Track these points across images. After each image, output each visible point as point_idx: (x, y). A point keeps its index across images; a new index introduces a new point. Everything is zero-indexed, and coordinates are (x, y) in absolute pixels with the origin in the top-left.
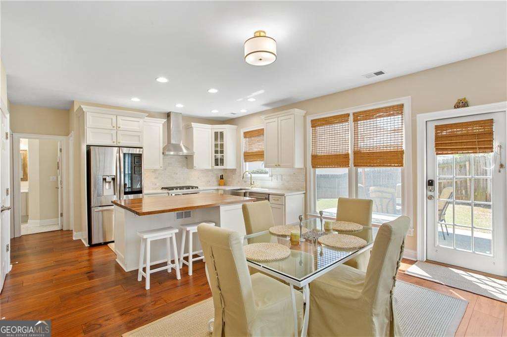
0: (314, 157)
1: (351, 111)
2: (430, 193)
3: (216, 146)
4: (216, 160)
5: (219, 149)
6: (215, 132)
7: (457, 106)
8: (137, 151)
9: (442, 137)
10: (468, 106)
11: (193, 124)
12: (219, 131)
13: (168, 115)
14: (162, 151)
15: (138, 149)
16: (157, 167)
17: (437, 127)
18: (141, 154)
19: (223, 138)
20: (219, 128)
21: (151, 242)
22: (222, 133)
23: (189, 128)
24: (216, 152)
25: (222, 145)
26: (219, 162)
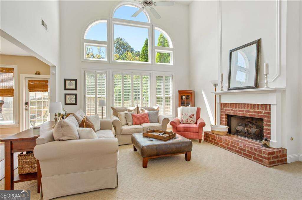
2: (26, 108)
7: (36, 74)
9: (31, 85)
10: (40, 74)
17: (29, 81)
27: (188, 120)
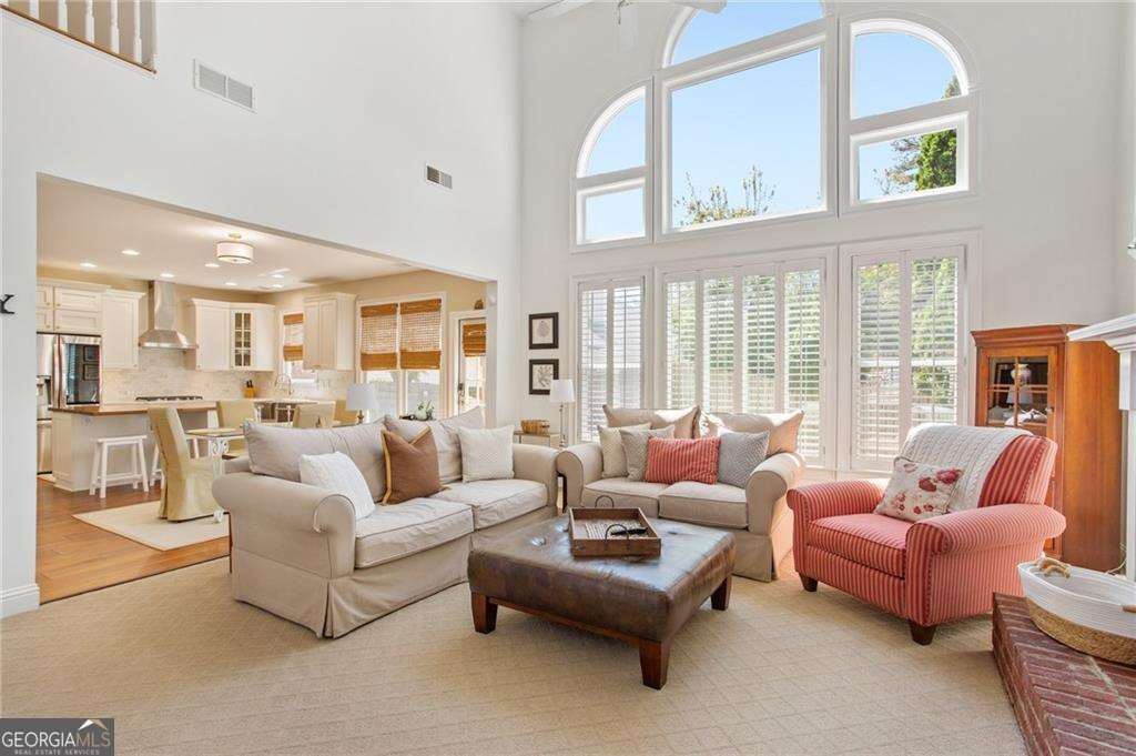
0: (364, 356)
1: (399, 300)
3: (238, 335)
4: (238, 357)
5: (243, 340)
6: (237, 315)
7: (476, 307)
8: (91, 341)
9: (468, 338)
11: (196, 301)
12: (243, 312)
13: (151, 285)
14: (137, 340)
15: (93, 339)
16: (130, 365)
17: (465, 327)
18: (98, 346)
19: (249, 322)
20: (243, 308)
21: (109, 448)
22: (248, 316)
23: (188, 307)
24: (238, 344)
25: (248, 335)
26: (243, 359)
27: (903, 499)
